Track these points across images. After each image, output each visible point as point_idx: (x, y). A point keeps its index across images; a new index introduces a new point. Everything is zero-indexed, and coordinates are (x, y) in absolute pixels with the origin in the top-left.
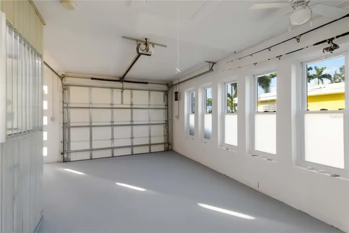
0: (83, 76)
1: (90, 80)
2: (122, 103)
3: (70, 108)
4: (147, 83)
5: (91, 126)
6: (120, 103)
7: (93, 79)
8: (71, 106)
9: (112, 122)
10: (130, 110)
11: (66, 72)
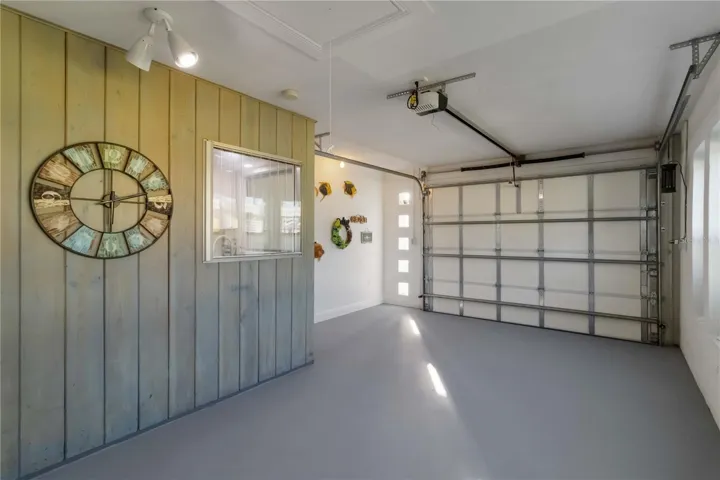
0: (443, 169)
1: (460, 173)
2: (519, 212)
3: (433, 224)
4: (582, 155)
5: (461, 257)
6: (514, 211)
7: (463, 170)
8: (435, 220)
9: (498, 250)
10: (536, 225)
11: (429, 167)
